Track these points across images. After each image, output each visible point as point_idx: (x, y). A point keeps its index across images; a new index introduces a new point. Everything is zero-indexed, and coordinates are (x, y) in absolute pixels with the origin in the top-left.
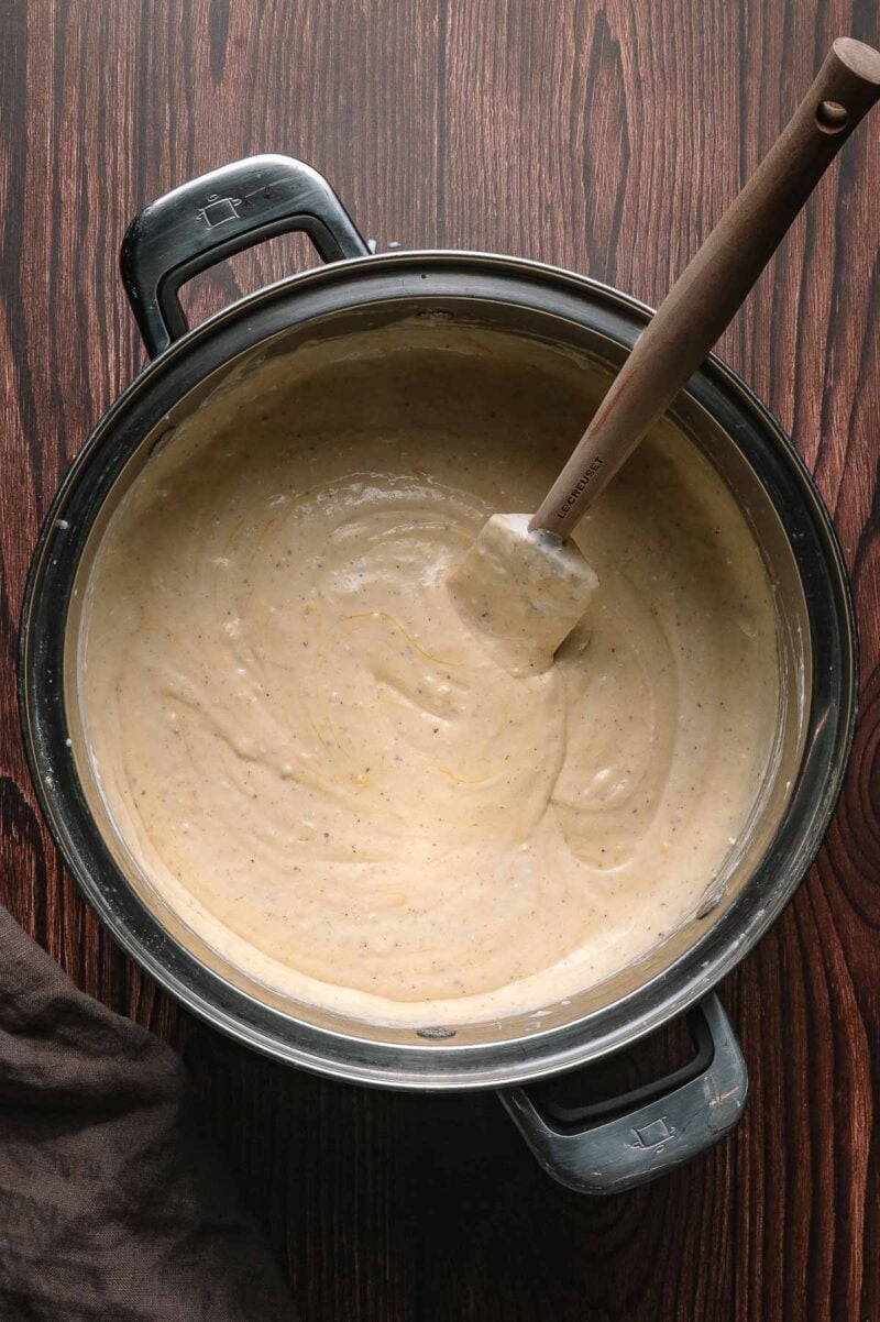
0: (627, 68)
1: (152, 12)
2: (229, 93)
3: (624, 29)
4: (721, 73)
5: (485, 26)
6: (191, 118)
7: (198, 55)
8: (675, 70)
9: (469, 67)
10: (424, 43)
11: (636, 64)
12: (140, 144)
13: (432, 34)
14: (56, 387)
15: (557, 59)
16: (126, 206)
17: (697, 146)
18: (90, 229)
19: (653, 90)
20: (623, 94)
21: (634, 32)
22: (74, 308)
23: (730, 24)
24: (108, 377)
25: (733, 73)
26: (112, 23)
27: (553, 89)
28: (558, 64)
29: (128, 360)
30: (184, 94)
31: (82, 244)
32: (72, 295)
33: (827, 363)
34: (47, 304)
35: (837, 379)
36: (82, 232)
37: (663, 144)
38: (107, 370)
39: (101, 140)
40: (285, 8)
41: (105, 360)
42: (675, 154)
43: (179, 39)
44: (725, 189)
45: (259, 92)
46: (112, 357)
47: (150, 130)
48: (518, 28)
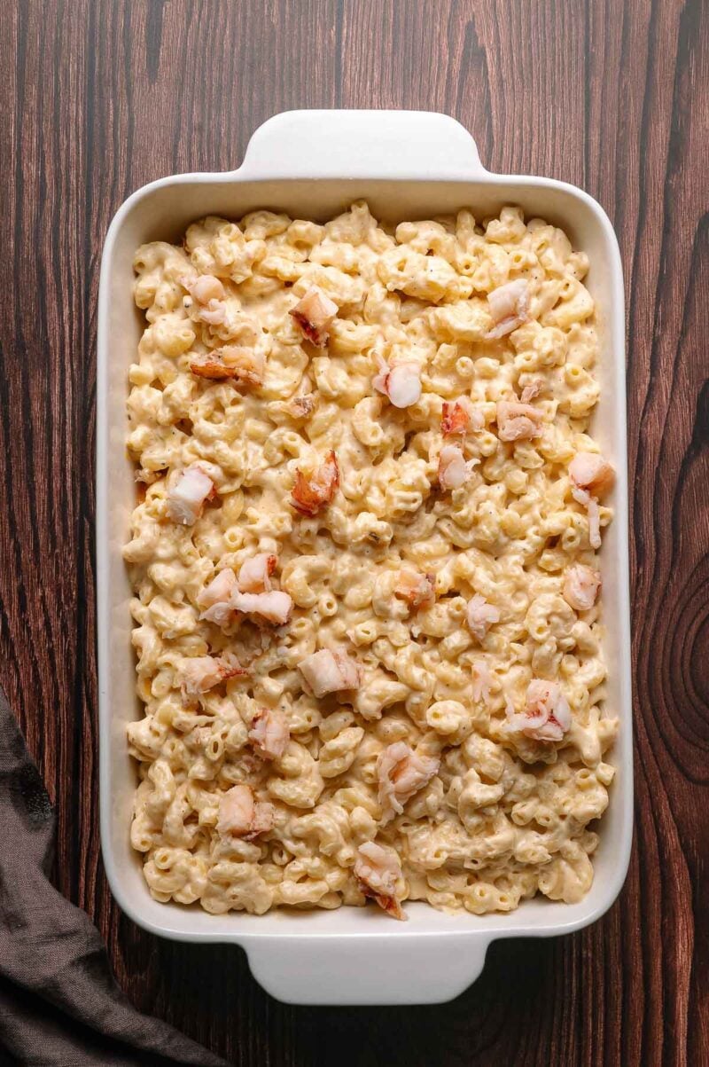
0: (492, 70)
1: (98, 22)
2: (163, 91)
3: (489, 38)
4: (570, 72)
5: (374, 35)
6: (130, 111)
7: (137, 58)
8: (532, 73)
9: (361, 69)
10: (324, 48)
11: (499, 68)
12: (89, 132)
13: (330, 42)
14: (20, 336)
15: (434, 63)
16: (77, 185)
17: (550, 136)
18: (48, 204)
19: (513, 88)
20: (488, 91)
21: (498, 40)
22: (34, 271)
23: (577, 33)
24: (63, 327)
25: (579, 73)
26: (65, 33)
27: (430, 89)
28: (435, 66)
29: (80, 314)
30: (125, 91)
31: (41, 216)
32: (33, 259)
33: (656, 316)
34: (12, 266)
35: (664, 329)
36: (41, 207)
37: (521, 134)
38: (63, 323)
39: (56, 130)
40: (208, 19)
41: (61, 313)
42: (531, 142)
43: (120, 46)
44: (572, 172)
45: (187, 89)
46: (66, 311)
47: (96, 121)
48: (401, 36)
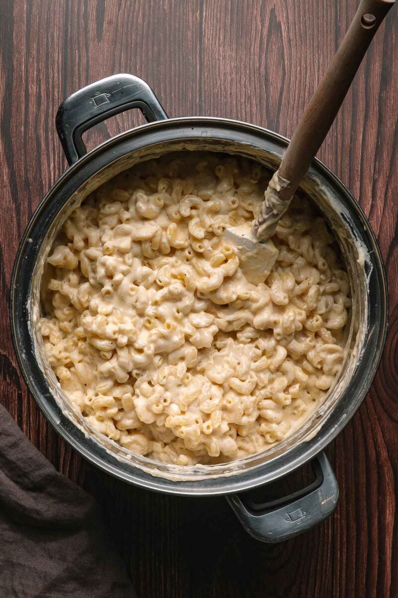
0: (284, 34)
1: (70, 9)
2: (105, 46)
3: (283, 17)
4: (327, 36)
5: (220, 16)
6: (88, 57)
7: (91, 28)
8: (306, 36)
9: (213, 34)
10: (193, 22)
11: (288, 32)
12: (65, 68)
13: (196, 19)
14: (27, 179)
15: (253, 30)
16: (58, 97)
17: (316, 70)
18: (42, 107)
19: (296, 44)
20: (283, 46)
21: (287, 18)
22: (35, 143)
23: (331, 15)
24: (50, 174)
25: (332, 36)
26: (52, 15)
27: (251, 44)
28: (253, 32)
29: (59, 166)
30: (84, 46)
31: (38, 114)
32: (34, 137)
33: (375, 167)
34: (23, 141)
35: (379, 176)
36: (39, 109)
37: (301, 69)
38: (50, 171)
39: (47, 67)
40: (130, 7)
41: (49, 166)
42: (306, 73)
43: (82, 21)
45: (118, 45)
46: (52, 165)
47: (69, 62)
48: (235, 16)
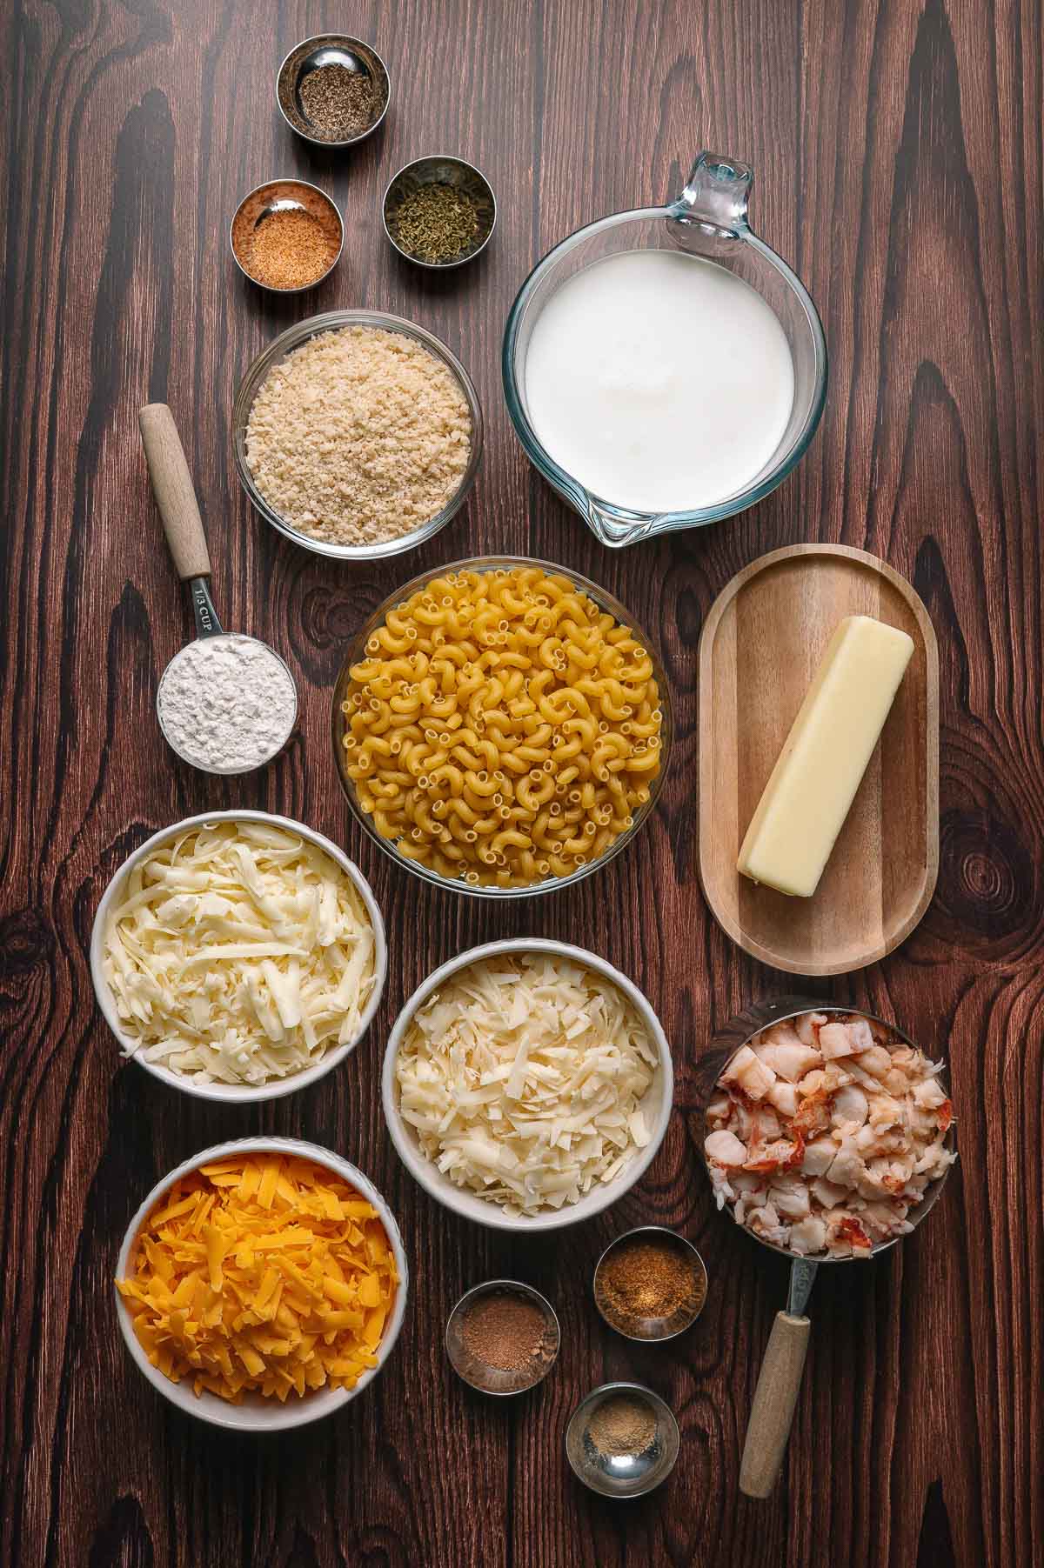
4: (780, 215)
5: (574, 176)
13: (527, 183)
31: (222, 364)
32: (212, 408)
33: (873, 469)
35: (881, 483)
36: (222, 355)
48: (603, 176)
